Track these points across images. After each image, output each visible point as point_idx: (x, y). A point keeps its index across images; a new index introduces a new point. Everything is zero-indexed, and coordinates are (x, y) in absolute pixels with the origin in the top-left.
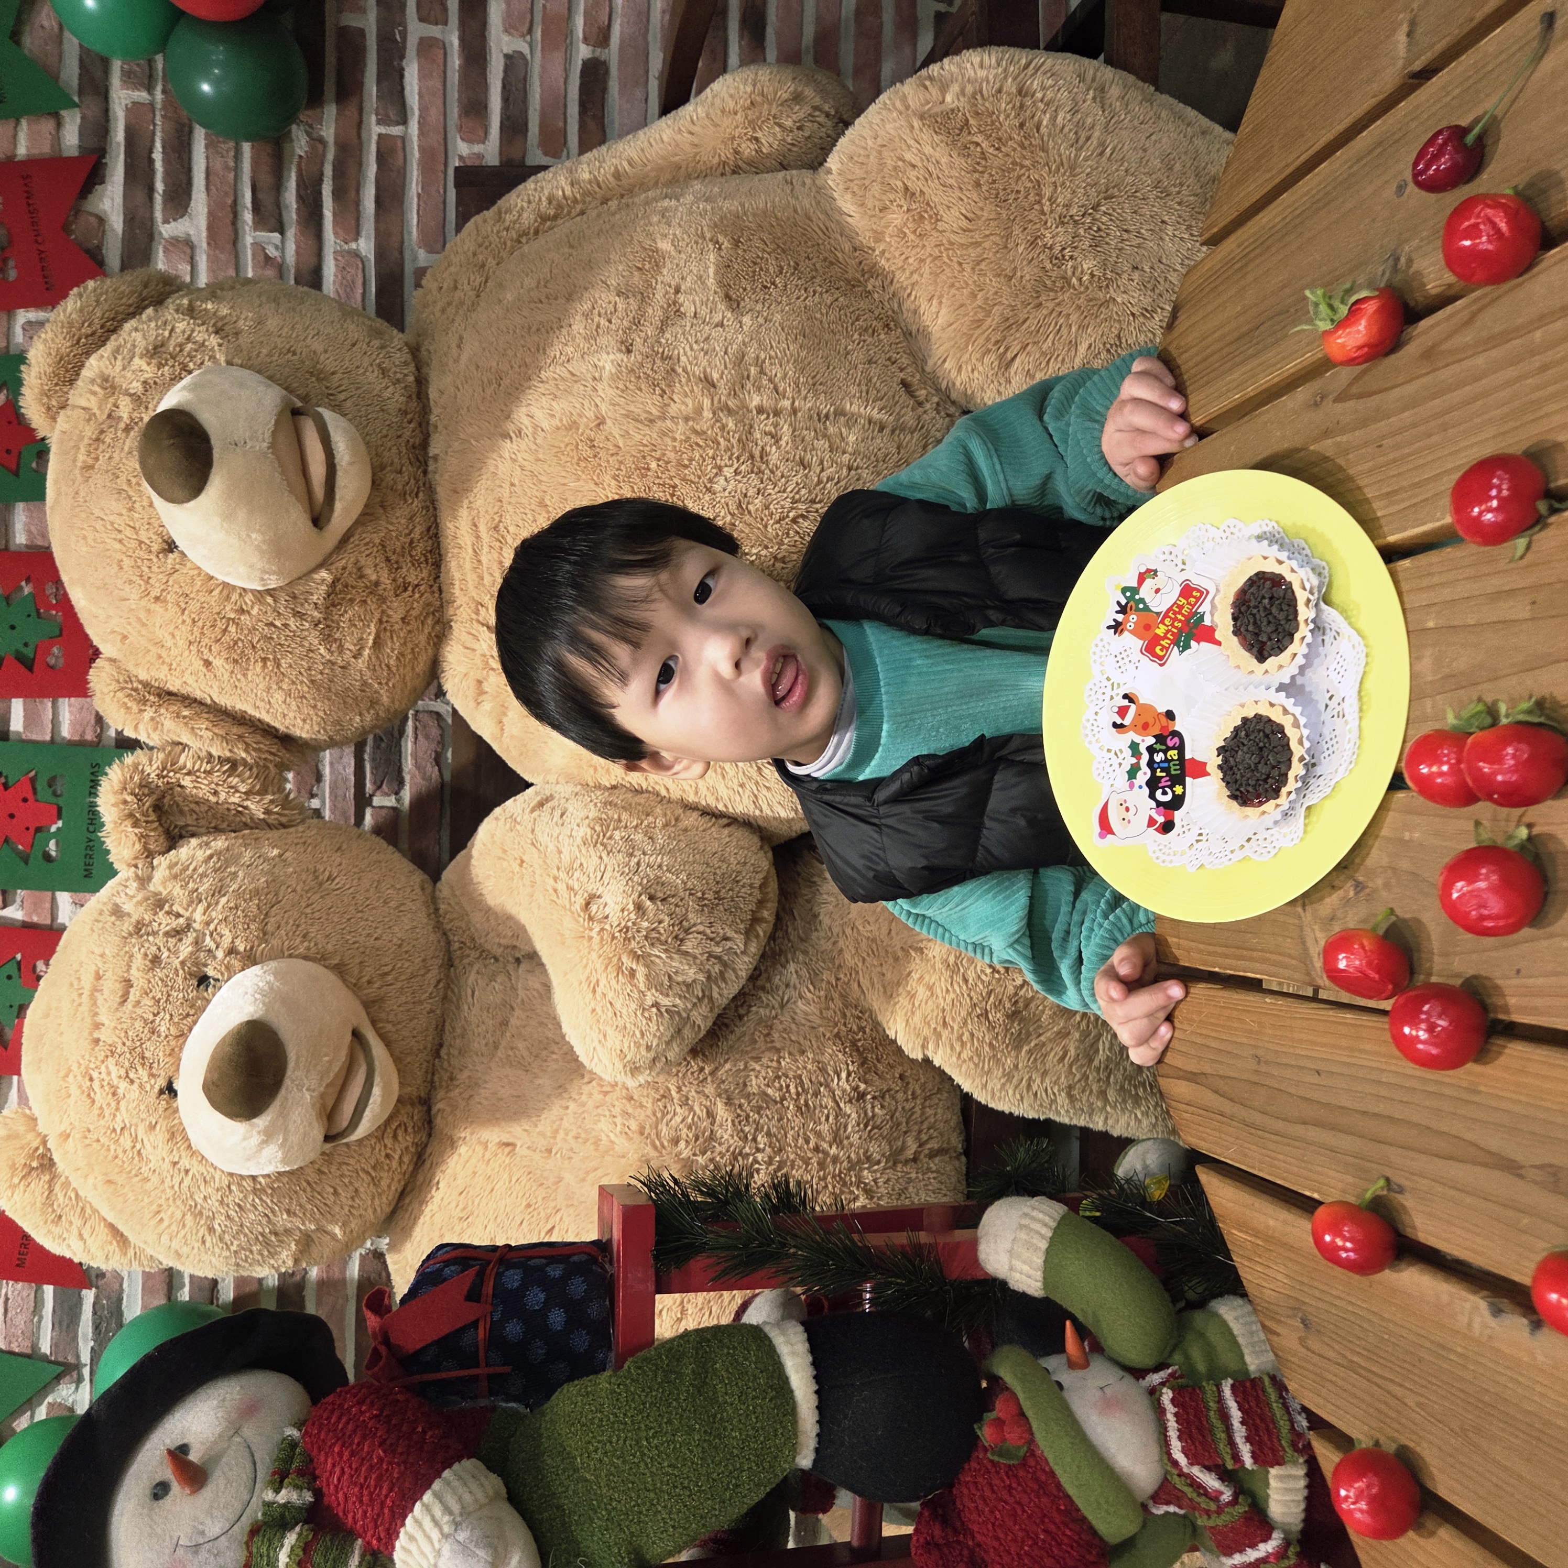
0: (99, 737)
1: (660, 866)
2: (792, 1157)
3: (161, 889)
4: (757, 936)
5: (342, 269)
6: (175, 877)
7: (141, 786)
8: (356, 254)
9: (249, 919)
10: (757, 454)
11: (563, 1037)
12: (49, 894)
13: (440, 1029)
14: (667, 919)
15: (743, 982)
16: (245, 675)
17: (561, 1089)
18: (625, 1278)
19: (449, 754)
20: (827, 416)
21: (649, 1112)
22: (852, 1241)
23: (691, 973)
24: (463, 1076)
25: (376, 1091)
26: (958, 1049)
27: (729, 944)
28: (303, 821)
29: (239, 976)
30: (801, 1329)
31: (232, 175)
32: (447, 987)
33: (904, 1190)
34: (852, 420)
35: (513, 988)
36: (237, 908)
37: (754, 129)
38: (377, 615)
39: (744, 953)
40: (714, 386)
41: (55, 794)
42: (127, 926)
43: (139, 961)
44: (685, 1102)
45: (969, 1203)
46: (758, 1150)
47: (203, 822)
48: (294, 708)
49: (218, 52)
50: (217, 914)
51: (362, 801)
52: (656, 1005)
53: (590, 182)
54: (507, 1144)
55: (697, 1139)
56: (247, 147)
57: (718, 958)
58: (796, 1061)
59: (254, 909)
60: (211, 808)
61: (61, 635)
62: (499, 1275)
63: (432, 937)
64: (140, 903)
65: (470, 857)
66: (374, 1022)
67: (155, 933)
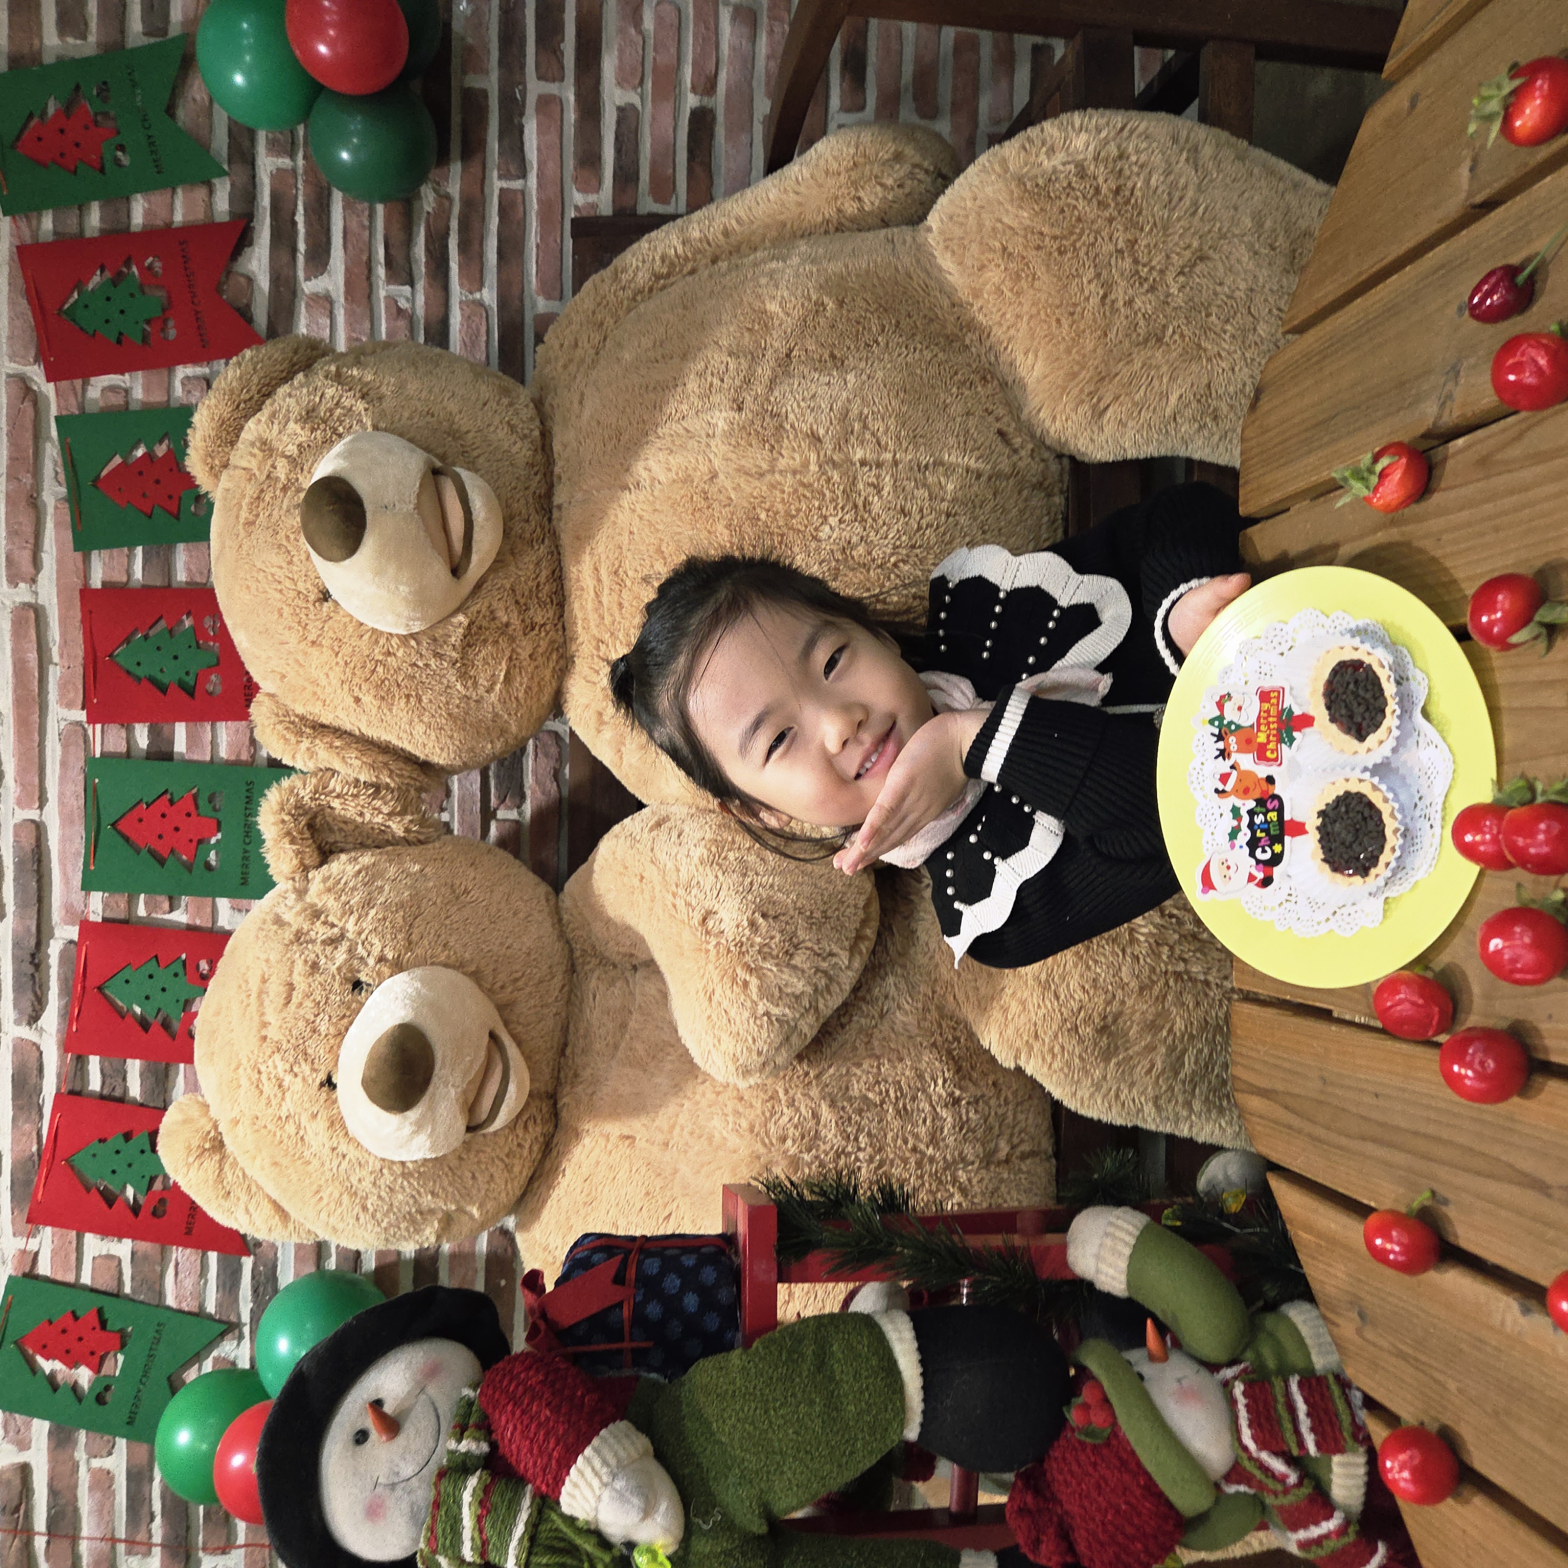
0: (253, 756)
1: (772, 886)
2: (891, 1156)
3: (316, 901)
4: (860, 953)
5: (467, 318)
6: (329, 890)
7: (296, 807)
8: (480, 304)
9: (396, 930)
10: (860, 504)
11: (679, 1040)
12: (209, 900)
13: (565, 1030)
14: (778, 936)
15: (846, 994)
16: (390, 710)
17: (677, 1088)
18: (751, 1270)
19: (567, 771)
20: (926, 467)
21: (759, 1112)
22: (952, 1241)
23: (799, 985)
24: (586, 1074)
25: (512, 1088)
26: (1049, 1058)
27: (834, 960)
28: (439, 838)
29: (387, 983)
30: (906, 1318)
31: (367, 233)
32: (571, 991)
33: (997, 1189)
34: (950, 470)
35: (631, 993)
36: (385, 919)
37: (856, 190)
38: (508, 654)
39: (848, 968)
40: (819, 440)
41: (215, 809)
42: (288, 935)
43: (300, 967)
44: (792, 1103)
45: (1060, 1207)
46: (859, 1149)
47: (350, 839)
48: (433, 737)
49: (356, 124)
50: (367, 925)
51: (487, 814)
52: (767, 1014)
53: (700, 240)
54: (628, 1137)
55: (803, 1138)
56: (380, 208)
57: (825, 973)
58: (895, 1068)
59: (400, 920)
60: (357, 827)
61: (218, 664)
62: (640, 1263)
63: (558, 946)
64: (299, 914)
65: (591, 872)
66: (506, 1024)
67: (313, 941)
